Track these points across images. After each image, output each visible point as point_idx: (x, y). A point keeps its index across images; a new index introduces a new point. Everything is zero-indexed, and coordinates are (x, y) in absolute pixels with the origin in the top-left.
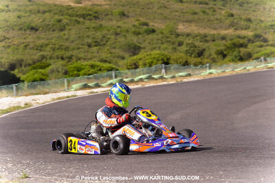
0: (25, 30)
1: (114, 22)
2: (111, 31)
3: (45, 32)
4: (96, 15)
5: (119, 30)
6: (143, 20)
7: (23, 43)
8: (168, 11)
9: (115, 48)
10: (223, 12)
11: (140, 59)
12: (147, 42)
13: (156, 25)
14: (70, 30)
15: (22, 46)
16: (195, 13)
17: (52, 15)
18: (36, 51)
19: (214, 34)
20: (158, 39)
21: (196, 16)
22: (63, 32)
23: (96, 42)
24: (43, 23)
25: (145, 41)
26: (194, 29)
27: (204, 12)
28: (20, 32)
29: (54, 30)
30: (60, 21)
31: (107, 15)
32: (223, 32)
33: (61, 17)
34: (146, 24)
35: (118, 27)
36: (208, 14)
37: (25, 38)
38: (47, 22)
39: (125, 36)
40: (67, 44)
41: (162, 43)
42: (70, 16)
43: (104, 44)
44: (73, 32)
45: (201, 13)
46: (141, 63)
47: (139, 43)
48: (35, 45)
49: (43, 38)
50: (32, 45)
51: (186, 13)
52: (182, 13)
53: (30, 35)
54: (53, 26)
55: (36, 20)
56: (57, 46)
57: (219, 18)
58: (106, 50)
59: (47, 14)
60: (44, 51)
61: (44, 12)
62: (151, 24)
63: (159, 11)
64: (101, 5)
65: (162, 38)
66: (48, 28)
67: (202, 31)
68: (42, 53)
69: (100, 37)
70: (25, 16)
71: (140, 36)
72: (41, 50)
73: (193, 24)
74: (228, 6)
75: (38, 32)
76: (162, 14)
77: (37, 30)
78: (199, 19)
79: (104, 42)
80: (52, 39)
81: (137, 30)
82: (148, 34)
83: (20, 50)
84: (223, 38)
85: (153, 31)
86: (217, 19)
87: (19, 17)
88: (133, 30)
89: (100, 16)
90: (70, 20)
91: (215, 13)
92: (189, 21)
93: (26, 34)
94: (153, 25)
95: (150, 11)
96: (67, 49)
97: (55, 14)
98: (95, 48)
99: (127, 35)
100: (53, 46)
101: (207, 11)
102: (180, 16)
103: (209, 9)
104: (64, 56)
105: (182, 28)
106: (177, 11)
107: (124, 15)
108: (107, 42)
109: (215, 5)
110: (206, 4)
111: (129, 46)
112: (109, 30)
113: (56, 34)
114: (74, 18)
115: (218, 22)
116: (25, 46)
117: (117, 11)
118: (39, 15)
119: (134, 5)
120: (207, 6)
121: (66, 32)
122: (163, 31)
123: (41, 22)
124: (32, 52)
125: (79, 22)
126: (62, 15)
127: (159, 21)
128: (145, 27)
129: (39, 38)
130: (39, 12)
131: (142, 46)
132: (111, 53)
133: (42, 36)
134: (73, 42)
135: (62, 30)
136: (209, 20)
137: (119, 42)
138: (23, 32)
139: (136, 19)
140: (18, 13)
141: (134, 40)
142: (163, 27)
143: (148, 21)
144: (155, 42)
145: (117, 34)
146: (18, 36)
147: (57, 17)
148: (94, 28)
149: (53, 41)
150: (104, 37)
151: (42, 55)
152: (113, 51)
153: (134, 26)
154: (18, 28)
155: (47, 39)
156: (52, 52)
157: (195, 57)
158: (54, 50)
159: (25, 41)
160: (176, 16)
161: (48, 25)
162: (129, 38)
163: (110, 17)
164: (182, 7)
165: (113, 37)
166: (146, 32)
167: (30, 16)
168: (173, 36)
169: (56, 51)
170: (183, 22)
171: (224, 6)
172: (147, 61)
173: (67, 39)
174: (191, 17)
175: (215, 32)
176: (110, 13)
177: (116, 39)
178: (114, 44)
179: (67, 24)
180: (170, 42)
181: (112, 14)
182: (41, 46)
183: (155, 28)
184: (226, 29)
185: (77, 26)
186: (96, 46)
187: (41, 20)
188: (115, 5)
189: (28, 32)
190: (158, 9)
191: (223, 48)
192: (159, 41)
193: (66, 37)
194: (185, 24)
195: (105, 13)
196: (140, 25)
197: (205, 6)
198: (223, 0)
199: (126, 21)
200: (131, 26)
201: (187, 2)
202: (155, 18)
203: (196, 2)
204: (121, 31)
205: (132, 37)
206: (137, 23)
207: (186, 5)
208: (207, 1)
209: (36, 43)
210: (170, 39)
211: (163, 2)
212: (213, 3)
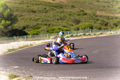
0: (30, 12)
1: (69, 10)
3: (39, 13)
4: (61, 6)
5: (71, 13)
6: (81, 9)
7: (29, 18)
8: (93, 6)
9: (69, 21)
10: (117, 7)
11: (80, 26)
12: (83, 18)
14: (50, 12)
15: (29, 19)
16: (104, 7)
17: (42, 6)
18: (35, 21)
19: (112, 16)
20: (88, 18)
21: (105, 8)
22: (47, 14)
23: (61, 18)
24: (38, 9)
25: (82, 18)
27: (108, 6)
28: (28, 13)
29: (43, 13)
30: (45, 9)
31: (66, 6)
32: (116, 15)
33: (46, 7)
34: (83, 11)
35: (71, 12)
36: (110, 7)
37: (30, 16)
38: (40, 9)
39: (74, 16)
40: (48, 19)
41: (90, 20)
42: (50, 6)
43: (65, 19)
44: (51, 13)
45: (107, 7)
46: (80, 28)
47: (80, 19)
48: (35, 19)
49: (38, 16)
50: (33, 19)
51: (100, 6)
52: (99, 6)
53: (32, 14)
54: (42, 11)
55: (35, 8)
56: (44, 20)
57: (115, 9)
58: (65, 22)
59: (40, 5)
60: (39, 21)
61: (39, 5)
62: (85, 11)
63: (89, 5)
64: (63, 2)
65: (90, 17)
67: (107, 15)
68: (37, 22)
69: (63, 16)
70: (30, 6)
71: (80, 16)
72: (37, 21)
73: (103, 12)
74: (119, 4)
75: (36, 13)
76: (90, 7)
77: (35, 12)
78: (106, 9)
79: (65, 18)
80: (42, 16)
81: (79, 13)
82: (84, 15)
83: (28, 21)
84: (116, 18)
85: (86, 14)
86: (114, 10)
87: (28, 6)
88: (77, 13)
89: (63, 7)
90: (50, 8)
91: (113, 7)
92: (102, 10)
93: (30, 14)
94: (86, 12)
95: (85, 5)
96: (48, 21)
97: (44, 5)
98: (60, 21)
100: (42, 19)
101: (110, 6)
102: (98, 8)
103: (111, 5)
104: (47, 24)
105: (98, 13)
106: (96, 6)
107: (73, 7)
108: (66, 18)
109: (113, 3)
110: (109, 3)
111: (75, 20)
112: (67, 13)
113: (44, 14)
114: (52, 8)
115: (114, 11)
116: (30, 19)
117: (70, 5)
118: (36, 6)
119: (78, 2)
120: (110, 4)
121: (48, 14)
122: (90, 14)
123: (37, 9)
124: (33, 22)
125: (54, 9)
126: (47, 6)
127: (89, 10)
128: (82, 12)
129: (36, 16)
130: (36, 4)
131: (81, 20)
132: (67, 23)
133: (37, 15)
134: (51, 18)
135: (46, 13)
136: (110, 10)
137: (71, 18)
138: (29, 13)
139: (79, 8)
140: (28, 5)
141: (78, 18)
142: (90, 12)
143: (83, 10)
144: (87, 19)
145: (70, 15)
146: (27, 15)
147: (44, 7)
148: (60, 12)
149: (42, 17)
150: (64, 16)
151: (37, 23)
152: (68, 22)
153: (78, 12)
154: (27, 11)
155: (40, 17)
156: (41, 22)
157: (104, 26)
158: (43, 21)
159: (30, 17)
160: (96, 7)
161: (40, 10)
163: (67, 7)
164: (99, 4)
165: (68, 16)
166: (83, 14)
167: (32, 6)
168: (95, 16)
169: (44, 21)
170: (99, 10)
171: (117, 4)
172: (83, 27)
173: (48, 17)
174: (102, 8)
175: (113, 15)
176: (67, 6)
177: (70, 17)
178: (69, 19)
179: (49, 10)
180: (93, 19)
181: (68, 6)
182: (37, 19)
183: (86, 13)
184: (118, 14)
185: (53, 11)
186: (61, 20)
187: (37, 8)
188: (69, 2)
189: (31, 13)
190: (88, 4)
191: (116, 22)
192: (89, 19)
194: (100, 11)
195: (65, 6)
196: (80, 11)
197: (109, 4)
198: (117, 1)
199: (74, 9)
200: (76, 11)
201: (101, 2)
202: (87, 8)
203: (105, 2)
204: (72, 14)
205: (77, 17)
206: (79, 11)
207: (100, 3)
208: (109, 1)
209: (35, 18)
210: (93, 18)
211: (90, 1)
212: (112, 2)
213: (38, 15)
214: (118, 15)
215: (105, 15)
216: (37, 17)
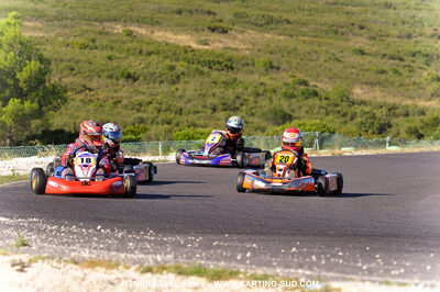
0: (117, 79)
1: (256, 77)
2: (249, 90)
3: (148, 84)
4: (229, 64)
5: (261, 90)
6: (301, 76)
7: (113, 98)
8: (340, 65)
9: (253, 114)
10: (426, 73)
12: (304, 109)
13: (319, 85)
14: (186, 83)
15: (111, 102)
16: (383, 72)
17: (161, 59)
18: (131, 111)
19: (407, 106)
20: (321, 107)
21: (383, 77)
22: (176, 86)
23: (224, 104)
24: (145, 70)
25: (300, 107)
26: (377, 95)
27: (396, 72)
28: (110, 81)
29: (162, 82)
30: (172, 68)
31: (247, 64)
32: (422, 104)
33: (174, 63)
34: (305, 83)
35: (262, 84)
36: (401, 75)
37: (116, 92)
38: (152, 69)
39: (271, 99)
40: (182, 104)
41: (327, 114)
42: (189, 62)
43: (238, 109)
44: (191, 86)
45: (391, 73)
47: (293, 111)
48: (131, 103)
49: (144, 94)
50: (125, 102)
51: (367, 70)
52: (362, 70)
53: (124, 86)
54: (160, 76)
55: (136, 64)
56: (164, 106)
57: (417, 81)
59: (153, 56)
60: (145, 111)
61: (150, 54)
62: (311, 83)
63: (326, 65)
64: (237, 50)
65: (329, 105)
66: (153, 78)
67: (391, 100)
68: (140, 115)
69: (232, 98)
70: (119, 58)
71: (293, 100)
72: (139, 111)
73: (377, 88)
74: (433, 65)
75: (136, 83)
76: (330, 70)
77: (135, 80)
78: (387, 81)
79: (237, 105)
80: (157, 95)
81: (291, 91)
82: (307, 98)
83: (107, 108)
84: (422, 113)
85: (316, 94)
86: (415, 83)
87: (110, 58)
88: (284, 90)
89: (234, 65)
90: (188, 68)
91: (412, 74)
92: (371, 84)
93: (118, 85)
94: (315, 86)
95: (312, 63)
96: (179, 111)
97: (166, 57)
98: (223, 113)
99: (274, 98)
100: (158, 105)
101: (401, 70)
102: (358, 75)
103: (404, 67)
105: (358, 92)
106: (353, 67)
107: (272, 67)
108: (242, 105)
109: (413, 62)
110: (401, 60)
111: (276, 114)
112: (246, 88)
113: (165, 88)
114: (195, 66)
115: (416, 87)
116: (115, 103)
117: (261, 59)
118: (141, 57)
119: (289, 53)
120: (403, 63)
121: (179, 86)
123: (143, 68)
124: (124, 112)
125: (202, 73)
126: (177, 60)
127: (326, 80)
128: (302, 87)
129: (139, 92)
130: (141, 53)
131: (294, 115)
133: (140, 89)
134: (190, 101)
135: (174, 83)
136: (402, 85)
137: (261, 107)
138: (114, 80)
139: (290, 74)
140: (110, 53)
141: (285, 105)
142: (330, 89)
143: (307, 79)
144: (316, 110)
145: (258, 95)
146: (106, 86)
147: (168, 62)
148: (224, 83)
149: (159, 98)
150: (237, 97)
151: (140, 118)
152: (250, 119)
153: (285, 84)
154: (106, 74)
155: (150, 95)
156: (155, 114)
157: (374, 133)
158: (159, 111)
159: (115, 95)
160: (351, 73)
161: (154, 73)
162: (275, 103)
163: (250, 68)
164: (361, 62)
165: (251, 98)
166: (303, 94)
167: (126, 58)
168: (345, 104)
169: (162, 113)
170: (366, 83)
171: (428, 65)
173: (180, 97)
174: (371, 76)
175: (410, 102)
176: (250, 62)
177: (256, 102)
178: (251, 109)
179: (183, 74)
180: (339, 112)
181: (254, 65)
182: (140, 105)
183: (316, 89)
185: (198, 77)
186: (225, 110)
187: (143, 65)
188: (259, 51)
189: (121, 82)
190: (325, 61)
191: (418, 125)
192: (323, 110)
193: (180, 92)
194: (364, 86)
195: (243, 62)
196: (295, 83)
197: (397, 61)
198: (427, 55)
199: (274, 76)
200: (280, 84)
201: (371, 55)
202: (318, 75)
203: (385, 55)
204: (265, 91)
205: (282, 101)
206: (290, 81)
207: (369, 58)
208: (401, 55)
209: (133, 100)
210: (339, 109)
211: (333, 51)
212: (410, 58)
213: (144, 88)
214: (427, 104)
215: (380, 100)
216: (140, 98)
